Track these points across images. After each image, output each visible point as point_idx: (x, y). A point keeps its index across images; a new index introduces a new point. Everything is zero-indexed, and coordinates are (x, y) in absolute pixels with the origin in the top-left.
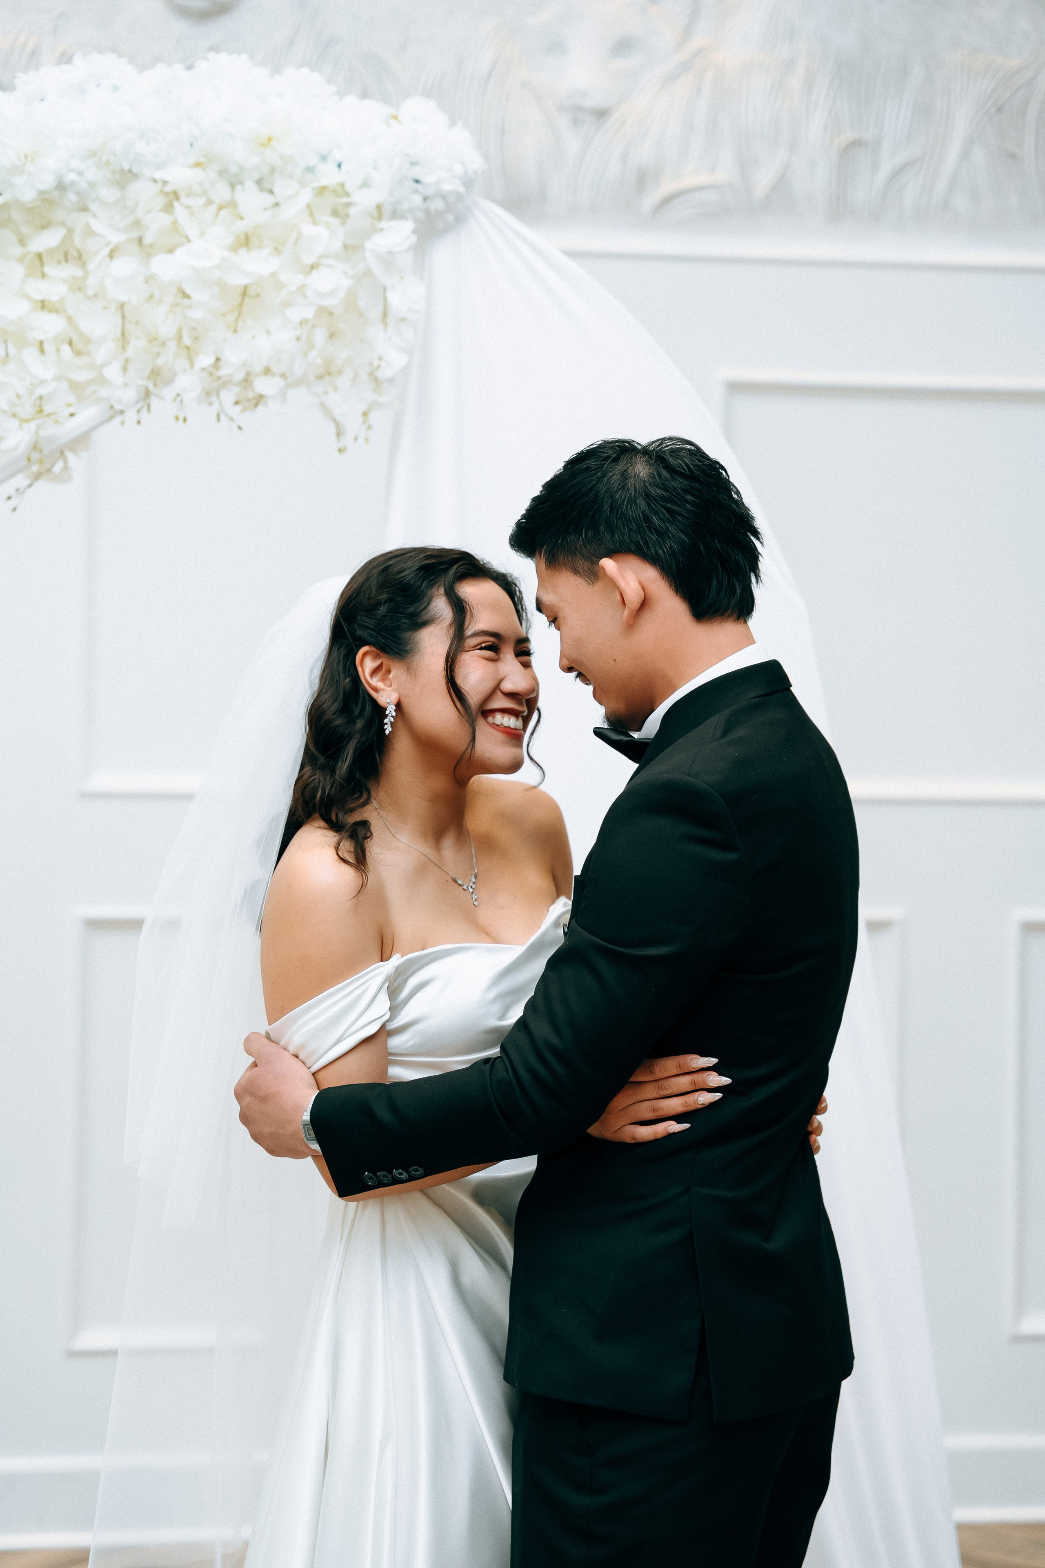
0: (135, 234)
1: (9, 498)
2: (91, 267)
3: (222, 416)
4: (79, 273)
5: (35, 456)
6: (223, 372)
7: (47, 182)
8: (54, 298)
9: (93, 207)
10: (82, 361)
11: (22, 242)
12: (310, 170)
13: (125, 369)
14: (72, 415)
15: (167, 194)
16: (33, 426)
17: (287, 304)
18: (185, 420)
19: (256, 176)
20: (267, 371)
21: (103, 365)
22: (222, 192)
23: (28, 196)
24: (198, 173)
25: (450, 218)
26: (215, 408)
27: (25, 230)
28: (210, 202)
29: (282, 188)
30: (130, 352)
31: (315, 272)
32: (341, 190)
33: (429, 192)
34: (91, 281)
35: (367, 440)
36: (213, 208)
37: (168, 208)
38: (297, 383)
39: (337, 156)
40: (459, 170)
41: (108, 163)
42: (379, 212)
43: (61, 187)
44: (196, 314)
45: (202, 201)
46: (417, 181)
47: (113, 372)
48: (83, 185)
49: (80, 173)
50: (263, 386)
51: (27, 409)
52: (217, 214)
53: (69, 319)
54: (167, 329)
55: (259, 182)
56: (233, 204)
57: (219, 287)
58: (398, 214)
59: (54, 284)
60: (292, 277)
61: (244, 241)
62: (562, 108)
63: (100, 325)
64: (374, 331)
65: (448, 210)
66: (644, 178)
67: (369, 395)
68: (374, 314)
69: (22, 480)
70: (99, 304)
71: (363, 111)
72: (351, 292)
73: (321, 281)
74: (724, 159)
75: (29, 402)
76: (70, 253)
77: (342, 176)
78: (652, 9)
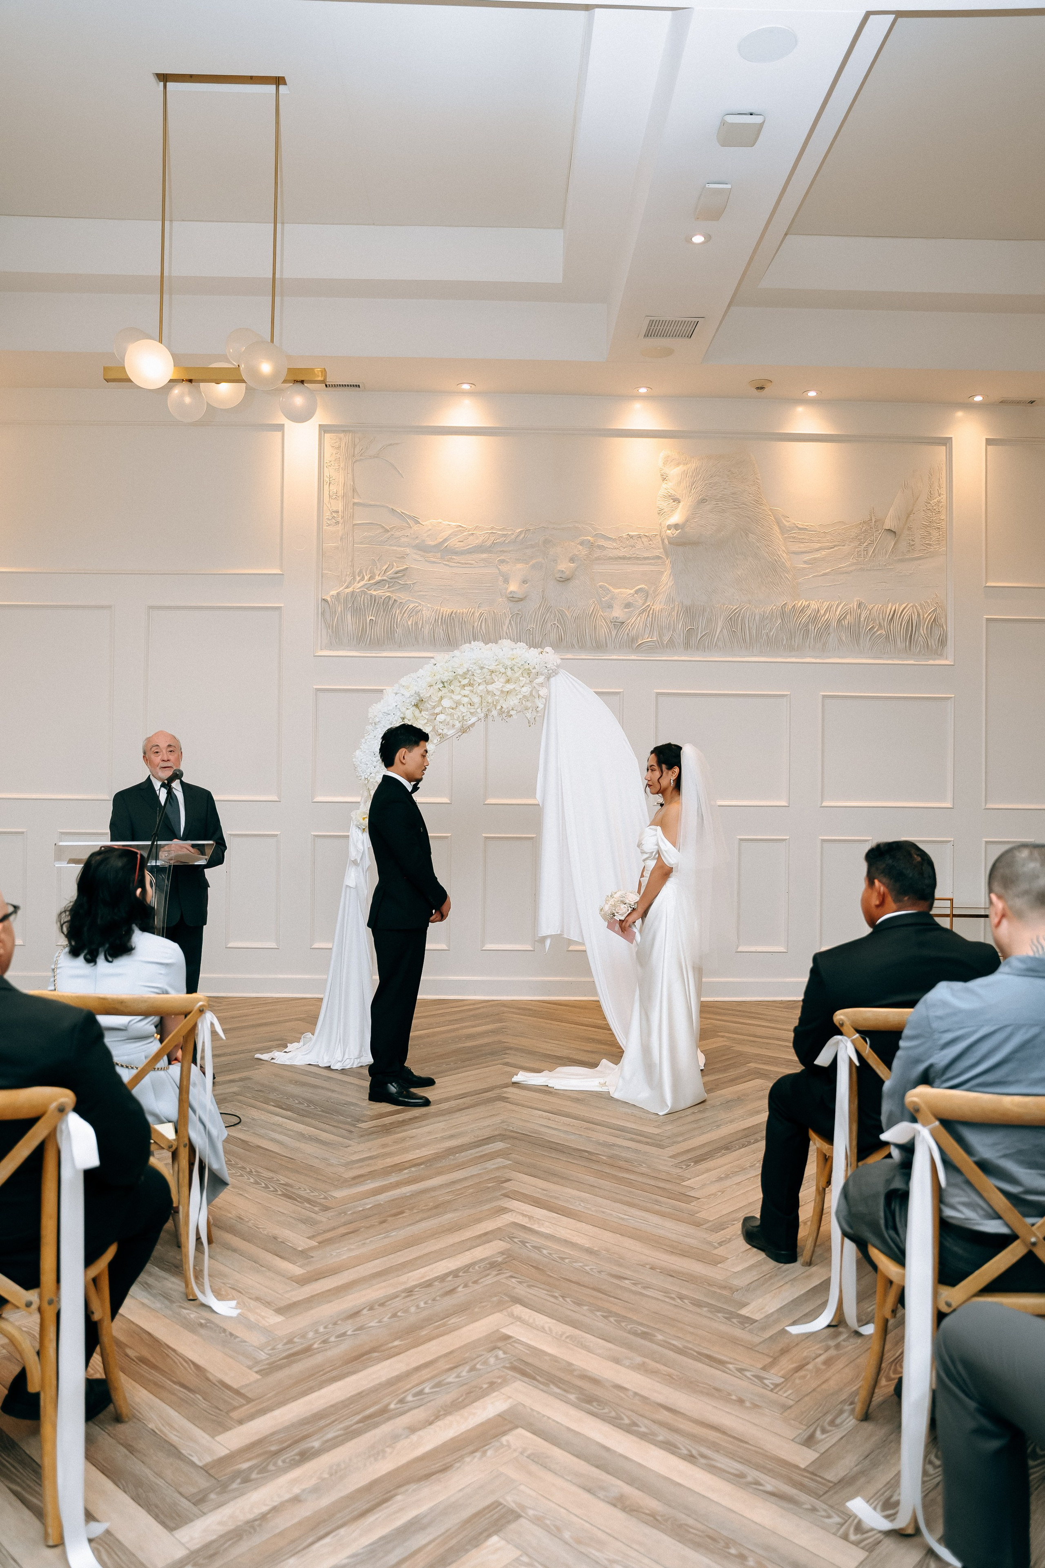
0: (484, 680)
2: (475, 687)
3: (503, 719)
4: (472, 688)
5: (462, 729)
6: (503, 710)
7: (466, 670)
8: (467, 694)
9: (475, 674)
10: (473, 707)
11: (460, 682)
12: (522, 665)
13: (482, 710)
14: (471, 720)
15: (491, 671)
16: (461, 722)
17: (517, 695)
18: (495, 721)
20: (513, 709)
21: (477, 709)
22: (503, 670)
23: (461, 673)
24: (498, 666)
25: (554, 674)
26: (501, 718)
27: (460, 679)
29: (516, 669)
30: (483, 706)
31: (523, 687)
32: (529, 669)
33: (549, 669)
34: (475, 690)
36: (501, 673)
37: (491, 674)
38: (520, 712)
39: (529, 662)
40: (556, 665)
41: (478, 665)
42: (537, 674)
43: (468, 671)
44: (497, 698)
45: (499, 673)
46: (546, 667)
47: (479, 710)
48: (473, 670)
49: (472, 668)
50: (512, 713)
51: (461, 719)
52: (502, 675)
53: (470, 699)
54: (490, 701)
55: (511, 668)
56: (505, 673)
57: (502, 692)
58: (542, 674)
59: (466, 692)
60: (518, 688)
61: (508, 681)
62: (611, 622)
63: (476, 700)
64: (537, 700)
65: (553, 672)
66: (633, 640)
67: (535, 714)
68: (537, 696)
69: (460, 734)
70: (476, 695)
71: (534, 652)
72: (531, 691)
73: (524, 689)
74: (655, 634)
75: (461, 717)
76: (470, 684)
77: (529, 666)
78: (636, 595)
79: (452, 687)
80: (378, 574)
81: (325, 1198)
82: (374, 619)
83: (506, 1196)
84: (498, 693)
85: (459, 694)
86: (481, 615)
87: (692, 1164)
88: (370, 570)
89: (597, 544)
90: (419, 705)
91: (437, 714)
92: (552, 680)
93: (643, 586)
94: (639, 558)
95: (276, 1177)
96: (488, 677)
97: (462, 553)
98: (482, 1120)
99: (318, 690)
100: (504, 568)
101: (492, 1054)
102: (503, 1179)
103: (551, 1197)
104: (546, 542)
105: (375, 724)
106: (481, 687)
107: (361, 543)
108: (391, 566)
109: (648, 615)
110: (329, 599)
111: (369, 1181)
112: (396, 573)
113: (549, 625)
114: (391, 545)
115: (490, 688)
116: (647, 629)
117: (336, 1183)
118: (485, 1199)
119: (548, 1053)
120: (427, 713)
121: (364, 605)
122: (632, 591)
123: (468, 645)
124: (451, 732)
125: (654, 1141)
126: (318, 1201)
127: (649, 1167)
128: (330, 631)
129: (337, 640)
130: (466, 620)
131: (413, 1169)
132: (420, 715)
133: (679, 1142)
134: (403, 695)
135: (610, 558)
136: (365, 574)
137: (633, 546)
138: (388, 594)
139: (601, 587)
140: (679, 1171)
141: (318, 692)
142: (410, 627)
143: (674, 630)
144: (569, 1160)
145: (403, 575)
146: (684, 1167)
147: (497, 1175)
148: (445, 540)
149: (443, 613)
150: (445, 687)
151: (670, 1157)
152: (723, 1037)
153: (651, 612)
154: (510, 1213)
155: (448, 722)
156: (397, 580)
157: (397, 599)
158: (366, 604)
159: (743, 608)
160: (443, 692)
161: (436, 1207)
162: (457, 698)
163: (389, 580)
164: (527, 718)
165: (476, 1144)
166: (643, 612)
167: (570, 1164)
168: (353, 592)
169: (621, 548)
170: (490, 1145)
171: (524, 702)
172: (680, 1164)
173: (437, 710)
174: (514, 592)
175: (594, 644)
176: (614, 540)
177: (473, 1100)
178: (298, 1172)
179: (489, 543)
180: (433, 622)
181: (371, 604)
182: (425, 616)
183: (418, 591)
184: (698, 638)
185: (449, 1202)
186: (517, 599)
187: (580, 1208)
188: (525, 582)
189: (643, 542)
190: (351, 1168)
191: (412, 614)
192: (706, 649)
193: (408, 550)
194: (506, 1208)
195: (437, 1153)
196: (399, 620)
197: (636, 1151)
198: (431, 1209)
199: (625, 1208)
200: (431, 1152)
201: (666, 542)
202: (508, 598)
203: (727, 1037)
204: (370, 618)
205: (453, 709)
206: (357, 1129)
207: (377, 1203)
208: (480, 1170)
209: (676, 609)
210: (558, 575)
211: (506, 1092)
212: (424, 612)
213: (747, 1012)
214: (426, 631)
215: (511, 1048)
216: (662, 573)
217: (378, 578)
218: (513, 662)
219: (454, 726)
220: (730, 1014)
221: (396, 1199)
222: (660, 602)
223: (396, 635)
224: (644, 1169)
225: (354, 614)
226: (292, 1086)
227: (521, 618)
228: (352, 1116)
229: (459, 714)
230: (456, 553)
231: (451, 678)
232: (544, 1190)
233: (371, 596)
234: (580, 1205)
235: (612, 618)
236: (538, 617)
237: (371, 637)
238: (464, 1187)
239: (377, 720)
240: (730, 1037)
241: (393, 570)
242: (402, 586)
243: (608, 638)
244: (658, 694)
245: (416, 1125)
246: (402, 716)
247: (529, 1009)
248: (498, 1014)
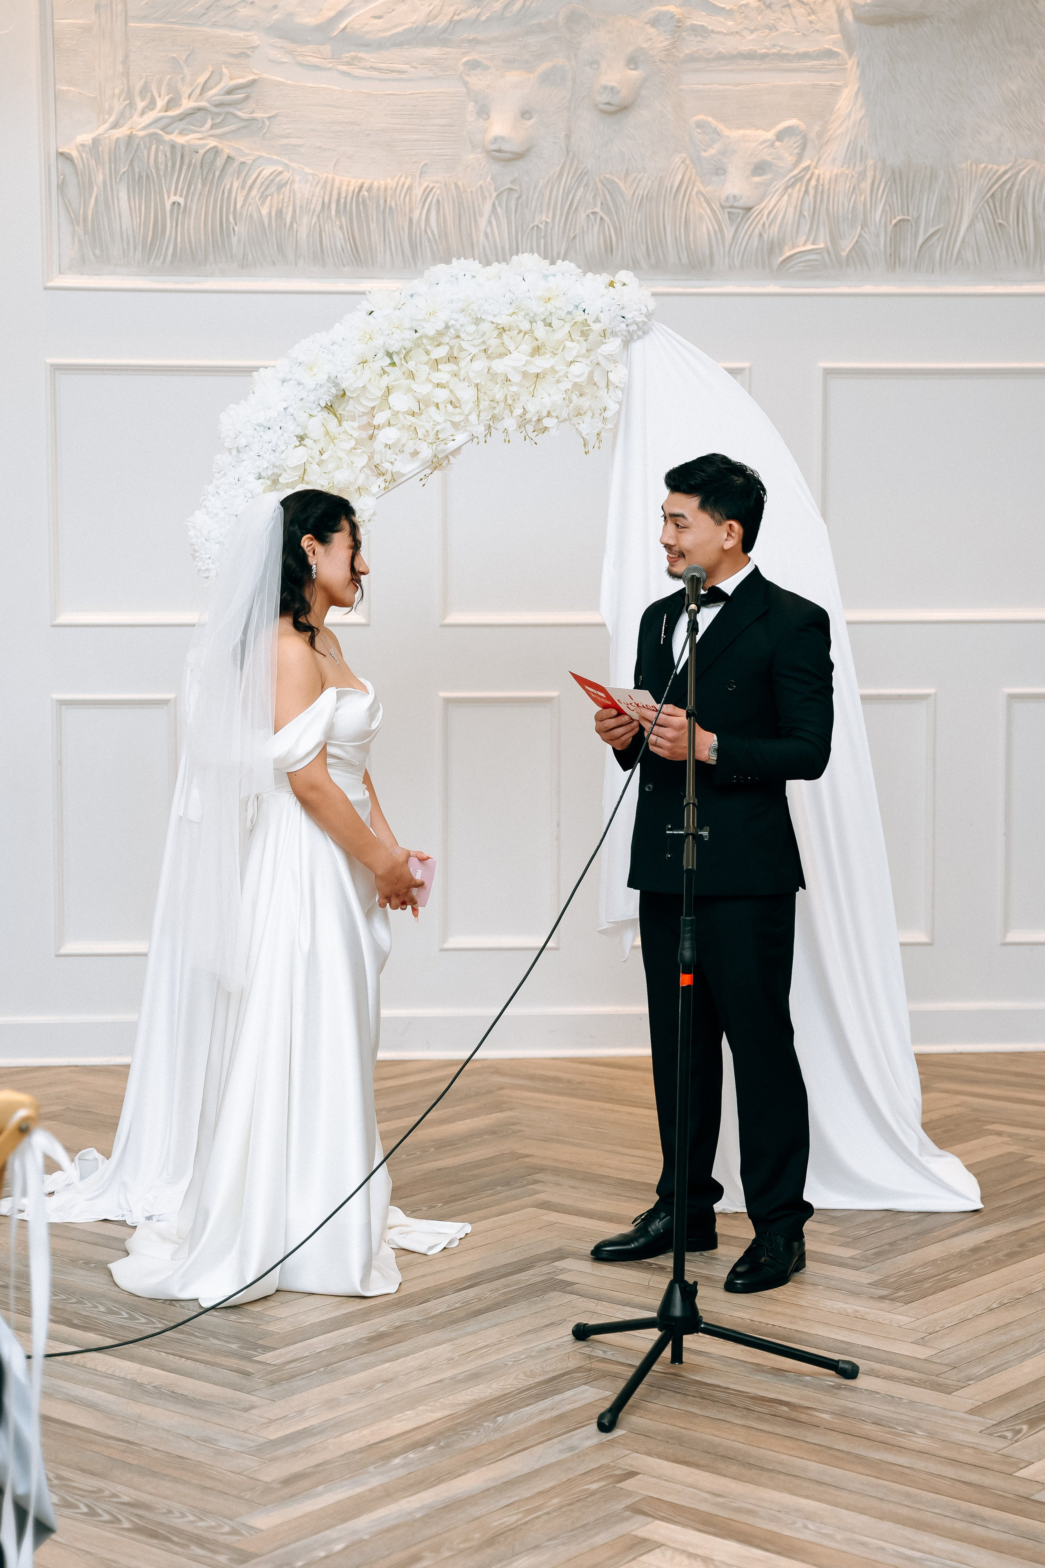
0: (484, 347)
1: (421, 479)
2: (462, 364)
3: (527, 437)
4: (455, 367)
5: (435, 460)
6: (527, 417)
7: (441, 326)
8: (444, 382)
9: (462, 335)
10: (457, 410)
11: (428, 353)
12: (569, 313)
13: (479, 416)
14: (453, 440)
15: (499, 329)
16: (434, 445)
17: (558, 381)
18: (509, 441)
19: (543, 317)
20: (549, 415)
21: (469, 414)
22: (525, 326)
23: (431, 333)
24: (515, 316)
25: (640, 333)
26: (524, 435)
27: (428, 347)
28: (520, 331)
29: (556, 323)
30: (481, 407)
31: (572, 365)
32: (585, 323)
33: (629, 322)
34: (462, 373)
35: (599, 448)
36: (523, 333)
37: (500, 335)
38: (565, 420)
39: (583, 306)
40: (644, 310)
41: (470, 315)
42: (604, 334)
43: (447, 327)
44: (514, 389)
45: (517, 332)
46: (623, 317)
47: (473, 418)
48: (458, 326)
49: (456, 320)
50: (547, 422)
51: (431, 438)
52: (524, 337)
53: (451, 391)
54: (499, 396)
55: (544, 320)
56: (531, 331)
57: (525, 374)
58: (614, 334)
59: (444, 374)
60: (561, 368)
61: (537, 351)
62: (723, 207)
63: (466, 394)
64: (603, 393)
65: (639, 329)
66: (773, 248)
67: (600, 425)
68: (602, 384)
69: (428, 471)
70: (466, 384)
71: (596, 281)
72: (591, 374)
73: (576, 369)
74: (822, 231)
75: (432, 434)
76: (452, 358)
77: (586, 316)
78: (778, 144)
79: (411, 365)
80: (186, 95)
81: (234, 1532)
82: (181, 201)
83: (636, 1510)
84: (516, 378)
85: (428, 380)
86: (428, 192)
87: (1025, 1428)
88: (169, 84)
89: (688, 23)
90: (335, 406)
91: (378, 427)
92: (637, 347)
93: (792, 122)
94: (786, 55)
95: (110, 1487)
96: (493, 342)
97: (381, 45)
98: (529, 1337)
99: (56, 368)
100: (478, 81)
101: (507, 1183)
102: (618, 1472)
103: (738, 1510)
104: (573, 18)
105: (238, 451)
106: (480, 365)
107: (144, 18)
108: (216, 76)
109: (806, 191)
110: (74, 154)
111: (320, 1488)
112: (230, 92)
113: (583, 216)
114: (215, 25)
115: (499, 366)
116: (802, 220)
117: (248, 1495)
118: (592, 1519)
119: (628, 1176)
120: (356, 424)
121: (157, 170)
122: (770, 135)
123: (442, 266)
124: (406, 467)
125: (922, 1376)
126: (221, 1539)
127: (931, 1435)
128: (80, 230)
129: (98, 252)
130: (393, 204)
131: (411, 1455)
132: (340, 429)
133: (979, 1378)
134: (299, 384)
135: (721, 57)
136: (156, 94)
137: (772, 28)
138: (212, 143)
139: (699, 125)
140: (999, 1444)
141: (57, 373)
142: (266, 220)
143: (864, 225)
144: (750, 1423)
145: (247, 98)
146: (1009, 1435)
147: (603, 1461)
148: (341, 14)
149: (339, 189)
150: (393, 364)
151: (971, 1412)
152: (999, 1134)
153: (813, 183)
154: (658, 1551)
155: (403, 445)
156: (231, 109)
157: (233, 154)
158: (162, 167)
159: (1023, 169)
160: (392, 376)
161: (491, 1541)
162: (423, 389)
163: (216, 110)
164: (580, 434)
165: (534, 1392)
166: (793, 185)
167: (753, 1432)
168: (130, 137)
169: (745, 33)
170: (568, 1394)
171: (574, 398)
172: (997, 1429)
173: (380, 418)
174: (503, 138)
175: (685, 260)
176: (729, 13)
177: (497, 1290)
178: (154, 1474)
179: (442, 22)
180: (319, 208)
181: (173, 165)
182: (298, 195)
183: (281, 137)
184: (920, 241)
185: (514, 1529)
186: (509, 155)
187: (807, 1536)
188: (526, 114)
189: (794, 18)
190: (273, 1460)
191: (267, 193)
192: (937, 266)
193: (255, 38)
194: (644, 1541)
195: (452, 1417)
196: (239, 205)
197: (891, 1399)
198: (480, 1548)
199: (909, 1532)
200: (439, 1415)
201: (849, 16)
202: (488, 152)
203: (1010, 1135)
204: (173, 199)
205: (413, 414)
206: (259, 1366)
207: (356, 1538)
208: (560, 1452)
209: (870, 174)
210: (602, 98)
211: (563, 1271)
212: (296, 186)
213: (1036, 1076)
214: (303, 232)
215: (542, 1169)
216: (835, 90)
217: (187, 104)
218: (548, 305)
219: (415, 453)
220: (997, 1083)
221: (396, 1527)
222: (834, 160)
223: (235, 239)
224: (920, 1441)
225: (134, 191)
226: (83, 1272)
227: (518, 199)
228: (237, 1337)
229: (428, 426)
230: (367, 45)
231: (408, 345)
232: (720, 1496)
233: (173, 147)
234: (806, 1527)
235: (723, 197)
236: (557, 197)
237: (176, 241)
238: (540, 1494)
239: (243, 442)
240: (1018, 1135)
241: (222, 85)
242: (242, 124)
243: (715, 247)
244: (829, 373)
245: (392, 1351)
246: (299, 432)
247: (555, 1079)
248: (489, 1092)
